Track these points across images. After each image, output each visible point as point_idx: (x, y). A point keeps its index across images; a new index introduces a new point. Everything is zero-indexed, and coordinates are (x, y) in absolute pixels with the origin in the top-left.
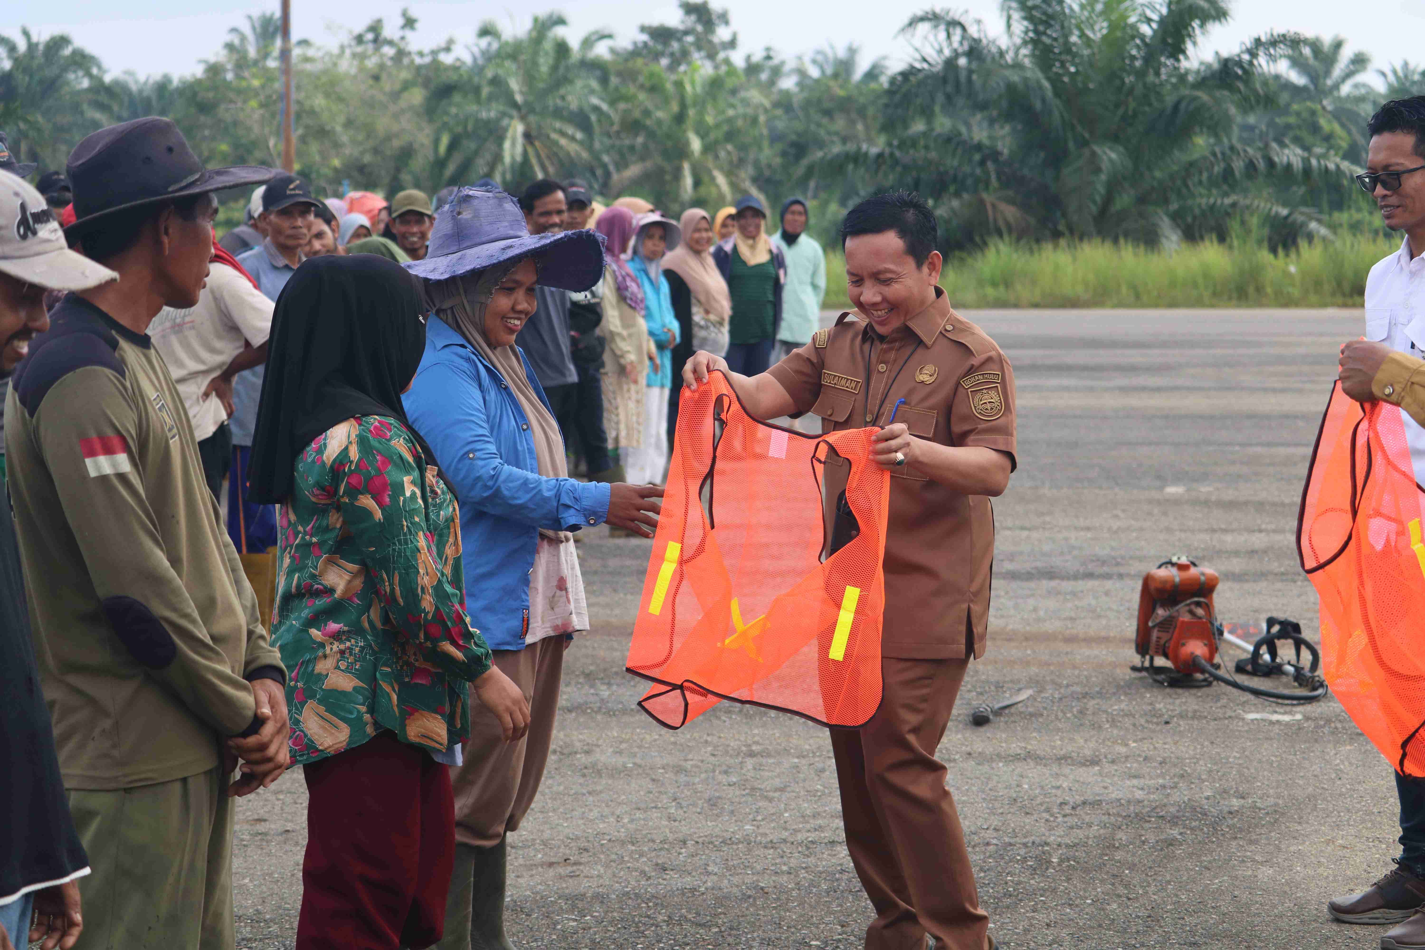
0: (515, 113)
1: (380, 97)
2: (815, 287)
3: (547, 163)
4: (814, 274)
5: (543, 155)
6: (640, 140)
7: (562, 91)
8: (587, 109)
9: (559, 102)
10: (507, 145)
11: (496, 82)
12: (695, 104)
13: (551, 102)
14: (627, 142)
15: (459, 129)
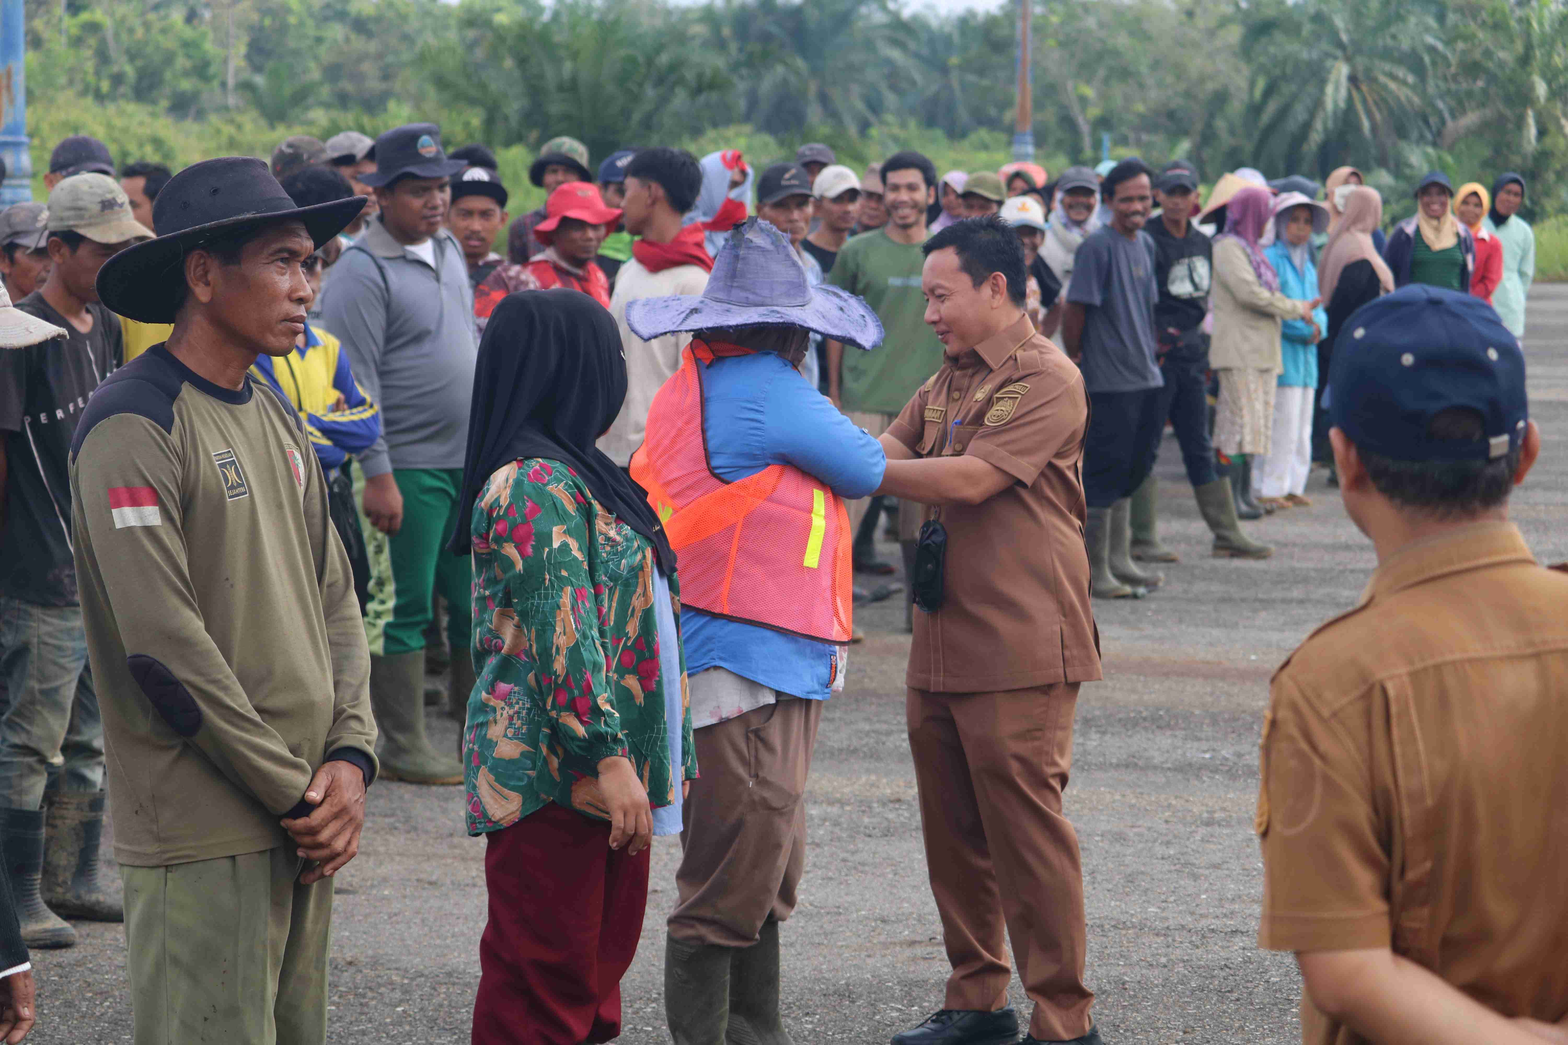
0: (1339, 53)
1: (1194, 35)
2: (1522, 274)
3: (1374, 109)
4: (1523, 259)
5: (1370, 99)
6: (1480, 84)
7: (1393, 30)
8: (1421, 50)
9: (1390, 42)
10: (1329, 89)
11: (1319, 18)
12: (1542, 44)
13: (1384, 41)
14: (1464, 86)
15: (1277, 72)
